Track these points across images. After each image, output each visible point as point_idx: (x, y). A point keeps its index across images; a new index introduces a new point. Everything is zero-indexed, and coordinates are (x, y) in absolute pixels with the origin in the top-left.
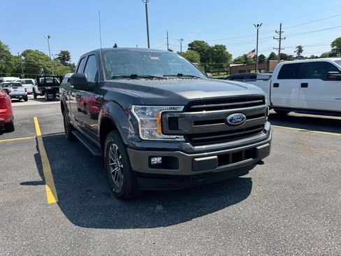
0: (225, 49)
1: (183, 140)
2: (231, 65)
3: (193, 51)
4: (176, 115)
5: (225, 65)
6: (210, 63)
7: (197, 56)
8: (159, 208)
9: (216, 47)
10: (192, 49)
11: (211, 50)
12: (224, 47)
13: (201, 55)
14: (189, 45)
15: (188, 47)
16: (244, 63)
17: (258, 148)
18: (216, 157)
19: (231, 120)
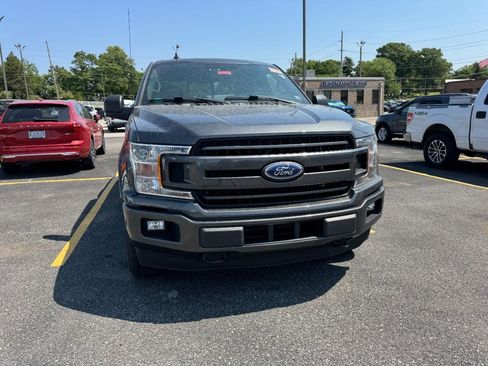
0: (441, 55)
1: (191, 198)
2: (447, 81)
3: (384, 60)
4: (181, 159)
5: (437, 80)
6: (413, 78)
7: (390, 67)
8: (173, 294)
9: (425, 51)
10: (383, 56)
11: (415, 57)
12: (439, 53)
13: (398, 65)
14: (379, 50)
15: (376, 53)
16: (474, 77)
17: (328, 220)
18: (241, 228)
19: (271, 172)
